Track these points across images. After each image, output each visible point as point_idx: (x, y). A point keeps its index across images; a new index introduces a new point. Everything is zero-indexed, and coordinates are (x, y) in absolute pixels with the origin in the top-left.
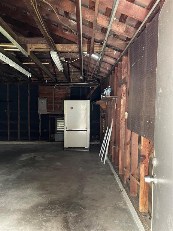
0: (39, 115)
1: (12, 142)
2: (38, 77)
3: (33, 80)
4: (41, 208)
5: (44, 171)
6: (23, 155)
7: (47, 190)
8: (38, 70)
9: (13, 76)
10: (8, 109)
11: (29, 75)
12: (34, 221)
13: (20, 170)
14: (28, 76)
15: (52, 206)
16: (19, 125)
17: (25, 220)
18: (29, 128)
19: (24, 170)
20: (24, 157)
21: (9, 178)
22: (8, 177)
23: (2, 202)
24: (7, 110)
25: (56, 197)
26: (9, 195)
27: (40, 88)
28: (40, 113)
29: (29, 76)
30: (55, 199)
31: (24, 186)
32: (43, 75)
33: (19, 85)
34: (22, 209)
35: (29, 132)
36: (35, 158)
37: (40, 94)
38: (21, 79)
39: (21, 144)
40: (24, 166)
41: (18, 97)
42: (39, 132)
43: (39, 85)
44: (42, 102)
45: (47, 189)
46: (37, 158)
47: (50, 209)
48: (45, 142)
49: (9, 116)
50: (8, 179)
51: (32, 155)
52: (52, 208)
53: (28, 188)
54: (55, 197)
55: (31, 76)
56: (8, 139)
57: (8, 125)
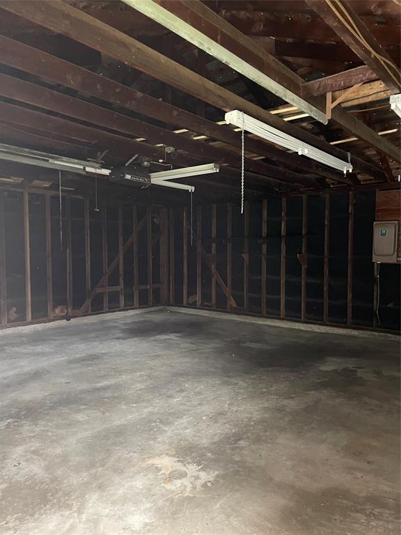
0: (375, 265)
1: (310, 325)
2: (373, 169)
3: (364, 180)
4: (344, 502)
5: (372, 410)
6: (329, 359)
7: (368, 462)
8: (375, 152)
9: (314, 176)
10: (303, 252)
11: (346, 168)
12: (319, 527)
13: (313, 392)
14: (345, 172)
15: (372, 509)
16: (325, 288)
17: (299, 518)
18: (350, 296)
19: (323, 395)
20: (330, 366)
21: (286, 406)
22: (285, 402)
23: (260, 456)
24: (300, 253)
25: (390, 490)
26: (278, 444)
27: (381, 196)
28: (377, 260)
29: (348, 171)
30: (386, 492)
31: (314, 434)
32: (388, 163)
33: (328, 196)
34: (297, 487)
35: (350, 305)
36: (356, 371)
37: (379, 213)
38: (333, 182)
39: (330, 332)
40: (324, 385)
41: (326, 223)
42: (375, 308)
43: (377, 190)
44: (384, 232)
45: (370, 460)
46: (360, 373)
47: (367, 515)
48: (389, 335)
49: (304, 267)
50: (284, 406)
51: (350, 363)
52: (374, 514)
53: (323, 441)
54: (386, 488)
55: (351, 171)
56: (303, 317)
57: (303, 288)
